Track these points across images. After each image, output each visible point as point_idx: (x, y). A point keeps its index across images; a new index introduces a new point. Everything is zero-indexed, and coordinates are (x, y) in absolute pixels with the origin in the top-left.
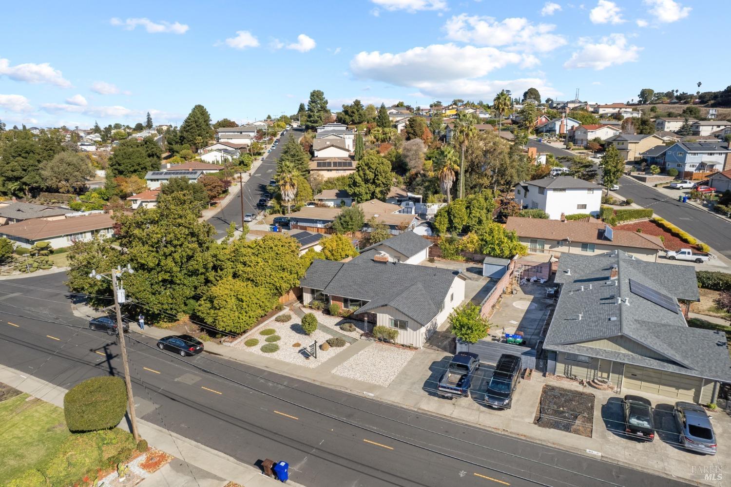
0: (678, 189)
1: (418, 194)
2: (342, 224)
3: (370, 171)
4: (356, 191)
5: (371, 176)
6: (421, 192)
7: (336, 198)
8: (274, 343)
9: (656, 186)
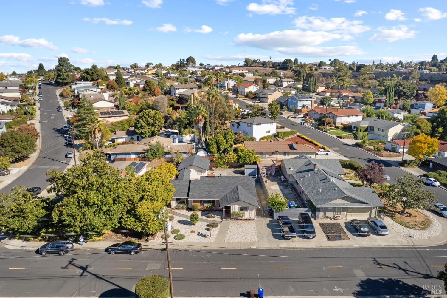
0: (298, 118)
1: (175, 129)
2: (152, 154)
4: (143, 131)
5: (151, 122)
6: (177, 128)
7: (127, 136)
8: (179, 233)
9: (288, 117)
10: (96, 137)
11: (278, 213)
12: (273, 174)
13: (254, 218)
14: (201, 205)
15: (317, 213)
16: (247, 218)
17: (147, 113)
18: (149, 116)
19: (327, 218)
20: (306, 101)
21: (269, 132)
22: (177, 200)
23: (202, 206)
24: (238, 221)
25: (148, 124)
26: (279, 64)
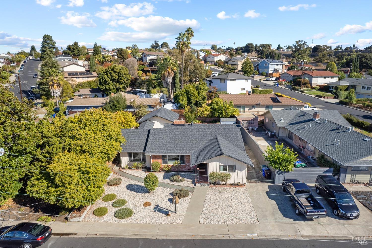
1: (143, 89)
2: (111, 107)
3: (115, 74)
4: (107, 87)
6: (145, 88)
7: (90, 93)
8: (124, 207)
9: (260, 80)
10: (55, 92)
11: (281, 175)
12: (255, 129)
13: (244, 182)
14: (163, 163)
15: (342, 175)
16: (233, 182)
17: (112, 68)
18: (115, 72)
19: (358, 183)
20: (277, 65)
21: (244, 89)
22: (130, 155)
23: (165, 164)
24: (219, 187)
25: (113, 80)
26: (242, 49)
